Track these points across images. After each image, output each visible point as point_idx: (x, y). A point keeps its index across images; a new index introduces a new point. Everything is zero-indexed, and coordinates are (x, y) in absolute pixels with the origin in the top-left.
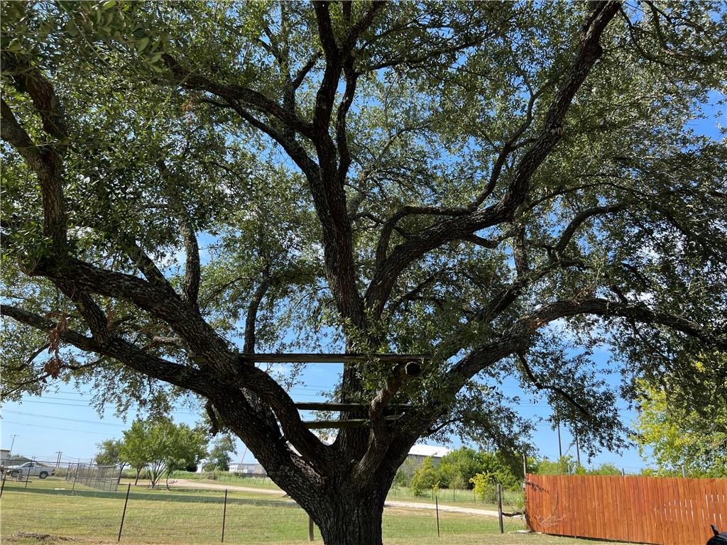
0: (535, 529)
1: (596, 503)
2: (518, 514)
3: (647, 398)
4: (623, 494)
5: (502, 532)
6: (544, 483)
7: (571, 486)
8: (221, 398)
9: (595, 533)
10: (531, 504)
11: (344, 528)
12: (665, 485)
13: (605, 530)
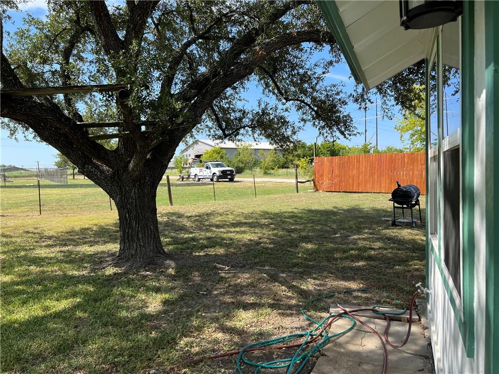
0: (318, 189)
1: (355, 172)
2: (308, 181)
3: (370, 102)
4: (371, 165)
5: (298, 192)
6: (325, 162)
7: (341, 162)
8: (33, 123)
9: (353, 189)
10: (317, 175)
11: (126, 201)
12: (397, 158)
13: (359, 186)
